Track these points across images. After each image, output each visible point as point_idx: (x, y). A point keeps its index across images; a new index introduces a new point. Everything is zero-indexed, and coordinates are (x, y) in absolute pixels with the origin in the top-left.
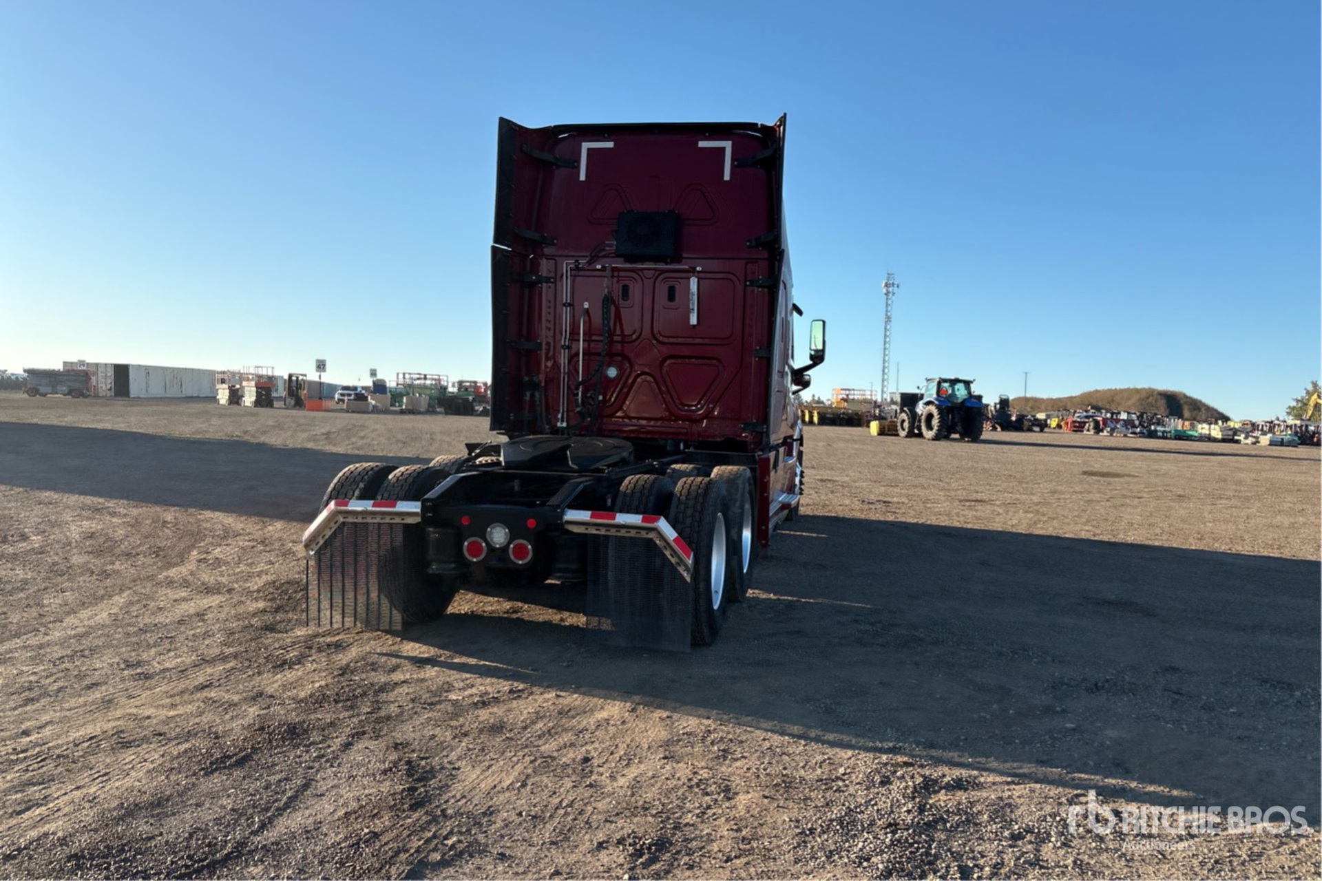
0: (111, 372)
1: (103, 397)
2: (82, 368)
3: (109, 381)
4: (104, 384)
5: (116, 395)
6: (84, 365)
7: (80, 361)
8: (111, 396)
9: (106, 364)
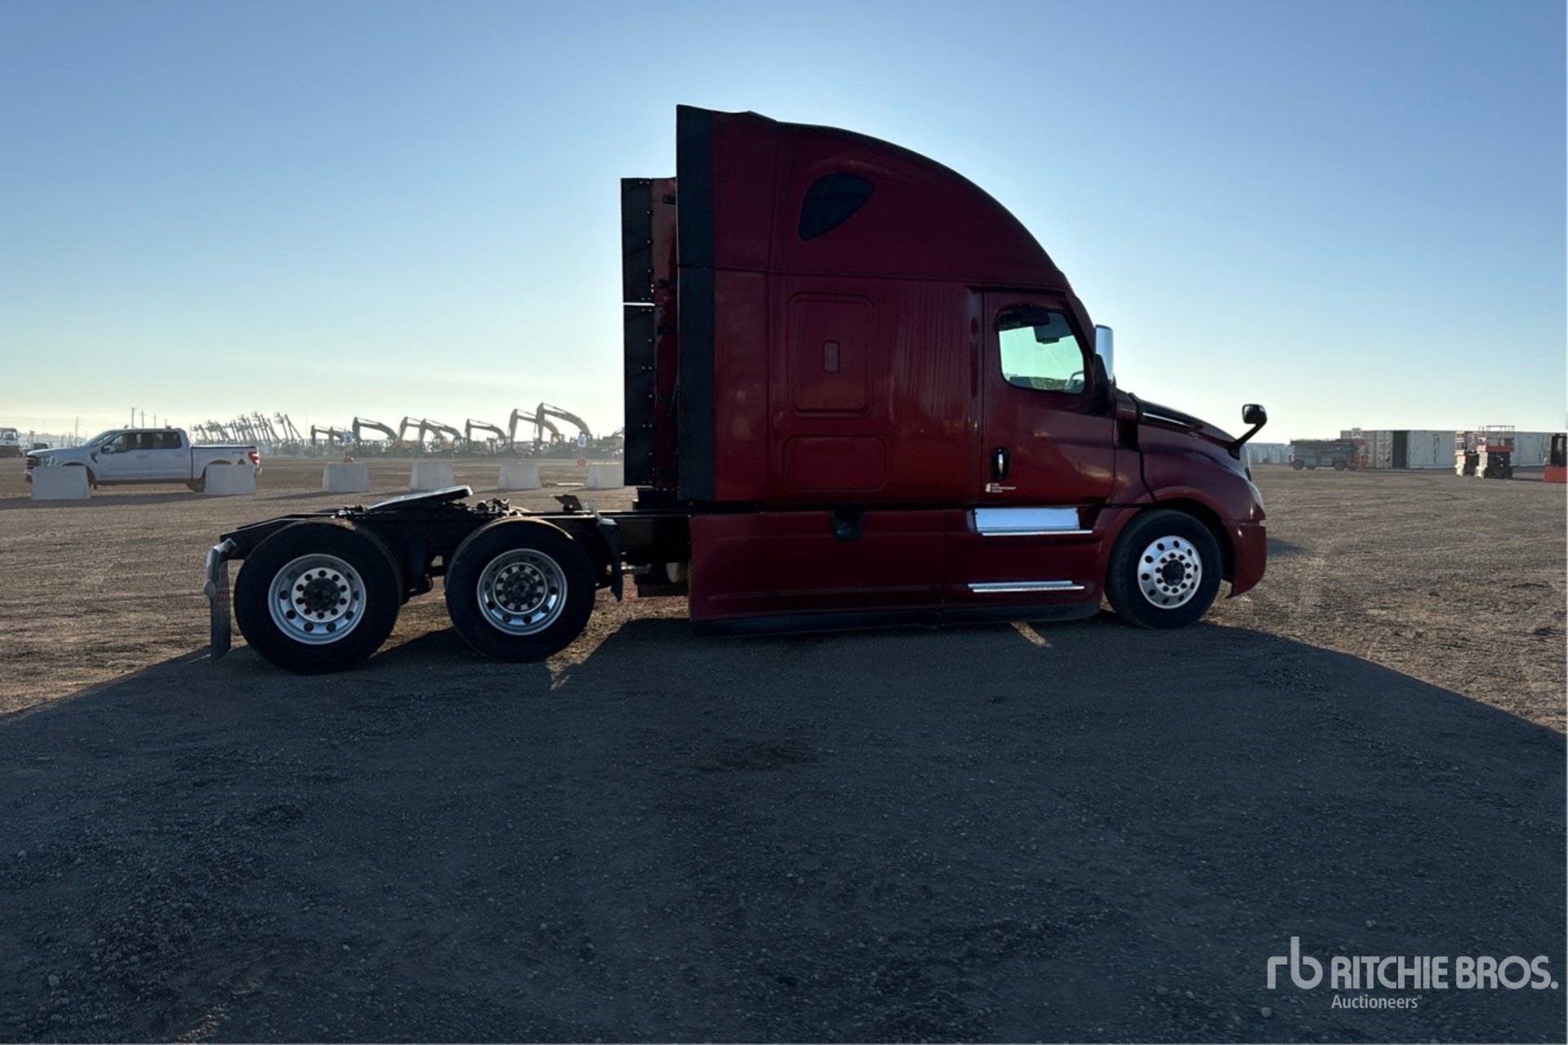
0: (1390, 440)
1: (1380, 468)
2: (1358, 437)
3: (1387, 451)
4: (1384, 453)
5: (1394, 466)
6: (1359, 434)
7: (1354, 429)
8: (1389, 468)
9: (1385, 432)
